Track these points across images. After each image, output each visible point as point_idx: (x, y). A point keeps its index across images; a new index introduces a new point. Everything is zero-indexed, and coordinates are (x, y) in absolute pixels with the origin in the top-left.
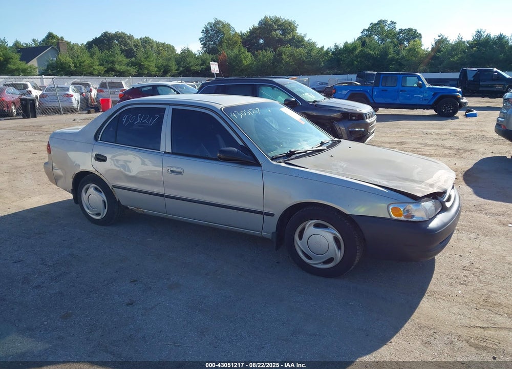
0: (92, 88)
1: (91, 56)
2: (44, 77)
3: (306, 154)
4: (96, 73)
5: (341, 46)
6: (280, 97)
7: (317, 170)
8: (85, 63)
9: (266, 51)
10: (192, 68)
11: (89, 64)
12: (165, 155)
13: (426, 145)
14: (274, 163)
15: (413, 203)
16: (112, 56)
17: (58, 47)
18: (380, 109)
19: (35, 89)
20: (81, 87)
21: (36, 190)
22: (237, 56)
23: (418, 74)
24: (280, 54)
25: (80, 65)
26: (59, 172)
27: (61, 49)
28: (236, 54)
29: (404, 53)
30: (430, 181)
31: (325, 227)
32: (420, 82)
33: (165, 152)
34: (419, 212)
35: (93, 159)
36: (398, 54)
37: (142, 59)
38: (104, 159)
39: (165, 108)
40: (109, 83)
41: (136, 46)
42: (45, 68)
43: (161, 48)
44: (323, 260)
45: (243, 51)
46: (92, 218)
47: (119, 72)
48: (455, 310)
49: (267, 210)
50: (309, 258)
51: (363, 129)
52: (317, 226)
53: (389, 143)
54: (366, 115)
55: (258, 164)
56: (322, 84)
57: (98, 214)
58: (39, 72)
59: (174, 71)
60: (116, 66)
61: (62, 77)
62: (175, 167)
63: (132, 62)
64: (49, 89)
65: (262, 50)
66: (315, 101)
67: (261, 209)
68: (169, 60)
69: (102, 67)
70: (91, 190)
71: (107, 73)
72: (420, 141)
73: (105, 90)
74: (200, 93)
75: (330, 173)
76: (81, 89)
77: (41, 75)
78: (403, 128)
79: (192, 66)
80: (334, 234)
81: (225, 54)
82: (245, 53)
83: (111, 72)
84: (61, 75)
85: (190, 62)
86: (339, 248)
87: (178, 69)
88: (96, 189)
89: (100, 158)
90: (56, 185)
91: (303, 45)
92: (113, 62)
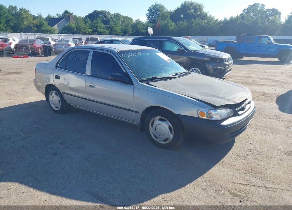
0: (83, 41)
1: (86, 24)
2: (60, 34)
3: (163, 79)
4: (87, 33)
5: (228, 19)
6: (175, 47)
7: (162, 88)
8: (82, 27)
9: (183, 22)
10: (140, 31)
11: (84, 28)
12: (87, 76)
13: (263, 79)
14: (141, 83)
15: (213, 109)
16: (96, 23)
17: (69, 19)
18: (244, 57)
19: (53, 41)
20: (76, 40)
21: (35, 94)
22: (166, 24)
23: (269, 36)
24: (191, 23)
25: (79, 28)
26: (40, 84)
27: (70, 19)
28: (166, 23)
29: (267, 23)
30: (229, 98)
31: (165, 121)
32: (270, 41)
33: (88, 75)
34: (216, 115)
35: (54, 77)
36: (264, 24)
37: (113, 25)
38: (59, 77)
39: (90, 51)
40: (90, 38)
41: (111, 18)
42: (61, 30)
43: (125, 19)
44: (163, 139)
45: (170, 21)
46: (54, 109)
47: (100, 32)
48: (231, 173)
49: (136, 110)
50: (156, 138)
51: (223, 68)
52: (161, 120)
53: (240, 77)
54: (225, 60)
55: (132, 83)
56: (215, 41)
57: (57, 108)
58: (58, 32)
59: (130, 33)
60: (98, 29)
61: (69, 35)
62: (91, 84)
63: (107, 27)
64: (60, 41)
65: (181, 21)
66: (196, 51)
67: (132, 109)
68: (127, 26)
69: (91, 30)
70: (54, 94)
71: (93, 33)
72: (260, 77)
73: (88, 42)
74: (132, 44)
75: (170, 90)
76: (76, 41)
77: (58, 33)
78: (253, 69)
79: (140, 30)
80: (168, 125)
81: (160, 23)
82: (171, 23)
83: (95, 32)
84: (69, 34)
85: (139, 28)
86: (171, 133)
87: (132, 32)
88: (56, 94)
89: (57, 77)
90: (39, 91)
91: (206, 18)
92: (97, 27)
